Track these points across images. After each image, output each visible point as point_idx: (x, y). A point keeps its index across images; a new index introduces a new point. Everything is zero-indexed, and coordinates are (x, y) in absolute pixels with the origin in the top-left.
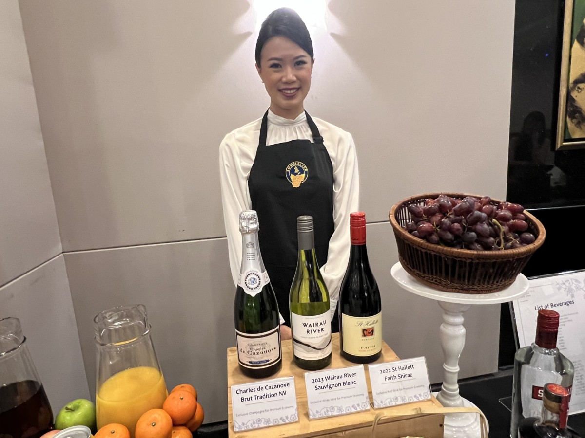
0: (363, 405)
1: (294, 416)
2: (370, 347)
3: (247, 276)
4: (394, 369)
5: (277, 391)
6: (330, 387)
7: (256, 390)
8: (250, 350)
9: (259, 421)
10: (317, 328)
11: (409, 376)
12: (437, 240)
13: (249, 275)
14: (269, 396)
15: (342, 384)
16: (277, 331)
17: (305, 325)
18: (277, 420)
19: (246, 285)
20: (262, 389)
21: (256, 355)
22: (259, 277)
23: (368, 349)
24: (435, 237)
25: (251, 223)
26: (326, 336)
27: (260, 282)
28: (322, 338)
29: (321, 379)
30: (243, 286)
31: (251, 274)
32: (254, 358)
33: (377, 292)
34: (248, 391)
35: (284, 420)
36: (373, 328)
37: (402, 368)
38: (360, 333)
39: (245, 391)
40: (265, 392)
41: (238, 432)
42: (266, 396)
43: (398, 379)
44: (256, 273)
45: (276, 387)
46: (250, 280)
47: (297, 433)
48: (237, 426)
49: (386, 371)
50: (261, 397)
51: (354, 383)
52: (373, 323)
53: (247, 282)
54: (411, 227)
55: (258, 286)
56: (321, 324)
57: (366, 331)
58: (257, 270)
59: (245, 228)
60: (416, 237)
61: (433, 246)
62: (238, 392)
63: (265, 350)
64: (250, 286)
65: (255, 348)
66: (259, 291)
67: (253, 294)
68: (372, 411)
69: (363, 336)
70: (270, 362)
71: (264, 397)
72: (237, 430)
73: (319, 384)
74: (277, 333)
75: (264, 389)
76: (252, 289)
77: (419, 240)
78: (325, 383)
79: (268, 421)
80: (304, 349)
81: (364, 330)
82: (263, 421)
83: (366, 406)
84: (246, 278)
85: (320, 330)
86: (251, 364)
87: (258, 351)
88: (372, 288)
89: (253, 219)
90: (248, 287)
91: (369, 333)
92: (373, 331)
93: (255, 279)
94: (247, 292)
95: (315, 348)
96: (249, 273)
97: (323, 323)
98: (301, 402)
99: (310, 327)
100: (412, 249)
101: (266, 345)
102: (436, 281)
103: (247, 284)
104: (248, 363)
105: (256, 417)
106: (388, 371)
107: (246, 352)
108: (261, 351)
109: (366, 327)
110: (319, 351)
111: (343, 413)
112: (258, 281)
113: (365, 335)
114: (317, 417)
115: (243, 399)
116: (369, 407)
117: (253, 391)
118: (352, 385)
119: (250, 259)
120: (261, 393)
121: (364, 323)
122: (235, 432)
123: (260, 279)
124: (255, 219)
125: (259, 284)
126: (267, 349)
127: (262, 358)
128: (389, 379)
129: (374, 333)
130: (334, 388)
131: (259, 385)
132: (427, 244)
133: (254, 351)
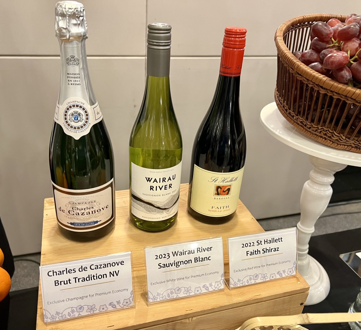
0: (217, 284)
1: (128, 301)
2: (222, 208)
3: (68, 109)
4: (259, 243)
5: (107, 271)
6: (177, 264)
7: (77, 270)
8: (71, 209)
9: (80, 309)
10: (164, 184)
11: (275, 250)
12: (349, 78)
13: (70, 107)
14: (95, 278)
15: (193, 261)
16: (111, 185)
17: (149, 180)
18: (104, 307)
19: (67, 122)
20: (85, 269)
21: (80, 216)
22: (86, 112)
23: (219, 210)
24: (346, 74)
25: (75, 25)
26: (174, 193)
27: (87, 119)
28: (170, 195)
29: (167, 255)
30: (61, 122)
31: (74, 106)
32: (78, 219)
33: (243, 140)
34: (65, 272)
35: (114, 306)
36: (230, 186)
37: (268, 242)
38: (213, 190)
39: (61, 273)
40: (89, 272)
41: (50, 324)
42: (90, 278)
43: (262, 254)
44: (82, 105)
45: (106, 266)
46: (72, 115)
47: (132, 323)
48: (49, 316)
49: (249, 245)
50: (84, 280)
51: (208, 259)
52: (231, 181)
53: (68, 117)
54: (309, 56)
55: (85, 125)
56: (170, 179)
57: (221, 188)
58: (84, 101)
59: (64, 31)
60: (317, 71)
61: (340, 86)
62: (51, 274)
63: (93, 210)
64: (73, 124)
65: (80, 207)
66: (86, 131)
67: (77, 136)
68: (227, 291)
69: (216, 194)
70: (99, 223)
71: (88, 279)
72: (49, 321)
73: (163, 261)
74: (110, 188)
75: (89, 268)
76: (75, 128)
77: (321, 76)
78: (172, 259)
79: (92, 308)
80: (144, 207)
81: (218, 188)
82: (86, 308)
83: (219, 285)
84: (66, 112)
85: (168, 186)
86: (73, 226)
87: (83, 211)
88: (238, 136)
89: (79, 18)
90: (69, 125)
91: (224, 191)
92: (229, 190)
93: (79, 114)
94: (68, 132)
95: (159, 208)
96: (71, 104)
97: (172, 178)
98: (137, 277)
99: (155, 182)
100: (305, 88)
101: (95, 203)
102: (325, 134)
103: (68, 120)
104: (70, 225)
105: (75, 304)
106: (252, 244)
107: (67, 211)
108: (88, 211)
109: (221, 184)
110: (164, 211)
111: (191, 294)
112: (84, 117)
113: (218, 194)
114: (158, 300)
115: (57, 283)
116: (223, 286)
117: (73, 271)
118: (206, 262)
119: (73, 82)
120: (85, 274)
121: (220, 180)
122: (46, 324)
123: (87, 115)
124: (81, 18)
125: (86, 122)
126: (96, 208)
127: (89, 219)
128: (252, 254)
129: (230, 192)
130: (182, 266)
131: (81, 264)
132: (332, 83)
133: (78, 211)
